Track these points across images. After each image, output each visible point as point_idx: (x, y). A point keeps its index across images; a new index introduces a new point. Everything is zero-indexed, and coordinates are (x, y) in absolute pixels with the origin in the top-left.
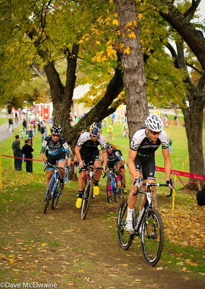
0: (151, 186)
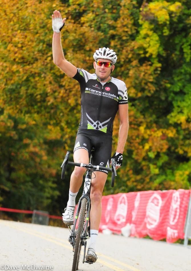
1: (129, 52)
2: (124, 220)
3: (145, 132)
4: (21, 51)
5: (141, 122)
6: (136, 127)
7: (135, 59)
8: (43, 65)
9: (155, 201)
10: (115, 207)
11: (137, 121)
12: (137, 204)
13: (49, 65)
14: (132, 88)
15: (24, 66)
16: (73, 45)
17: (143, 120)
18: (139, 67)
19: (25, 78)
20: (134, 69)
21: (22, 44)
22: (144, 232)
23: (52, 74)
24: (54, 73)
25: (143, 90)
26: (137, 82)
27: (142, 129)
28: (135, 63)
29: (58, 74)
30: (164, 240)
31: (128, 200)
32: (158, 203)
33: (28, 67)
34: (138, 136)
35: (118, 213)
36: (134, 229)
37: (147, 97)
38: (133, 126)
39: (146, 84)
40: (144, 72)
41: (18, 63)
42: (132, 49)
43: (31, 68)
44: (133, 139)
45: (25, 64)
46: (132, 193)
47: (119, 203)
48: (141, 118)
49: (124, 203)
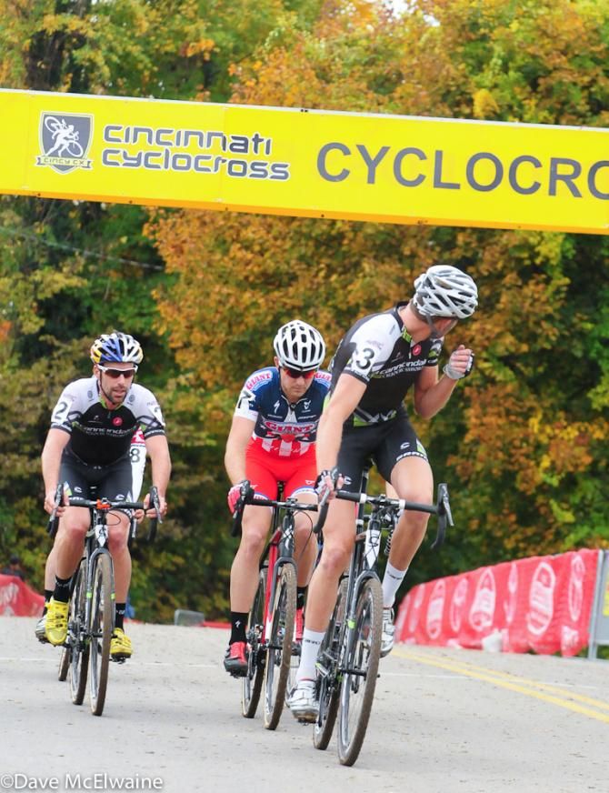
1: (497, 255)
2: (488, 623)
3: (542, 431)
4: (260, 259)
5: (532, 409)
6: (520, 420)
7: (512, 270)
8: (311, 289)
9: (544, 578)
10: (471, 597)
11: (521, 407)
12: (512, 587)
13: (322, 289)
14: (508, 334)
15: (268, 292)
16: (374, 245)
17: (535, 404)
18: (520, 287)
19: (270, 318)
20: (510, 292)
21: (261, 245)
22: (523, 642)
23: (331, 309)
24: (335, 307)
25: (532, 338)
26: (518, 320)
27: (534, 423)
28: (510, 278)
29: (344, 307)
30: (559, 653)
31: (496, 580)
32: (549, 580)
33: (277, 294)
34: (526, 439)
35: (474, 609)
36: (507, 638)
37: (543, 350)
38: (513, 418)
39: (538, 324)
40: (532, 297)
41: (253, 286)
42: (503, 250)
43: (282, 297)
44: (515, 447)
45: (270, 287)
46: (503, 565)
47: (478, 588)
48: (531, 401)
49: (490, 587)
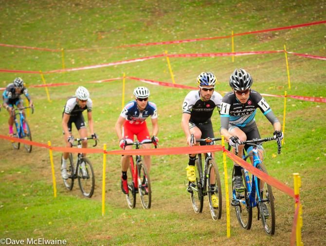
0: (81, 140)
